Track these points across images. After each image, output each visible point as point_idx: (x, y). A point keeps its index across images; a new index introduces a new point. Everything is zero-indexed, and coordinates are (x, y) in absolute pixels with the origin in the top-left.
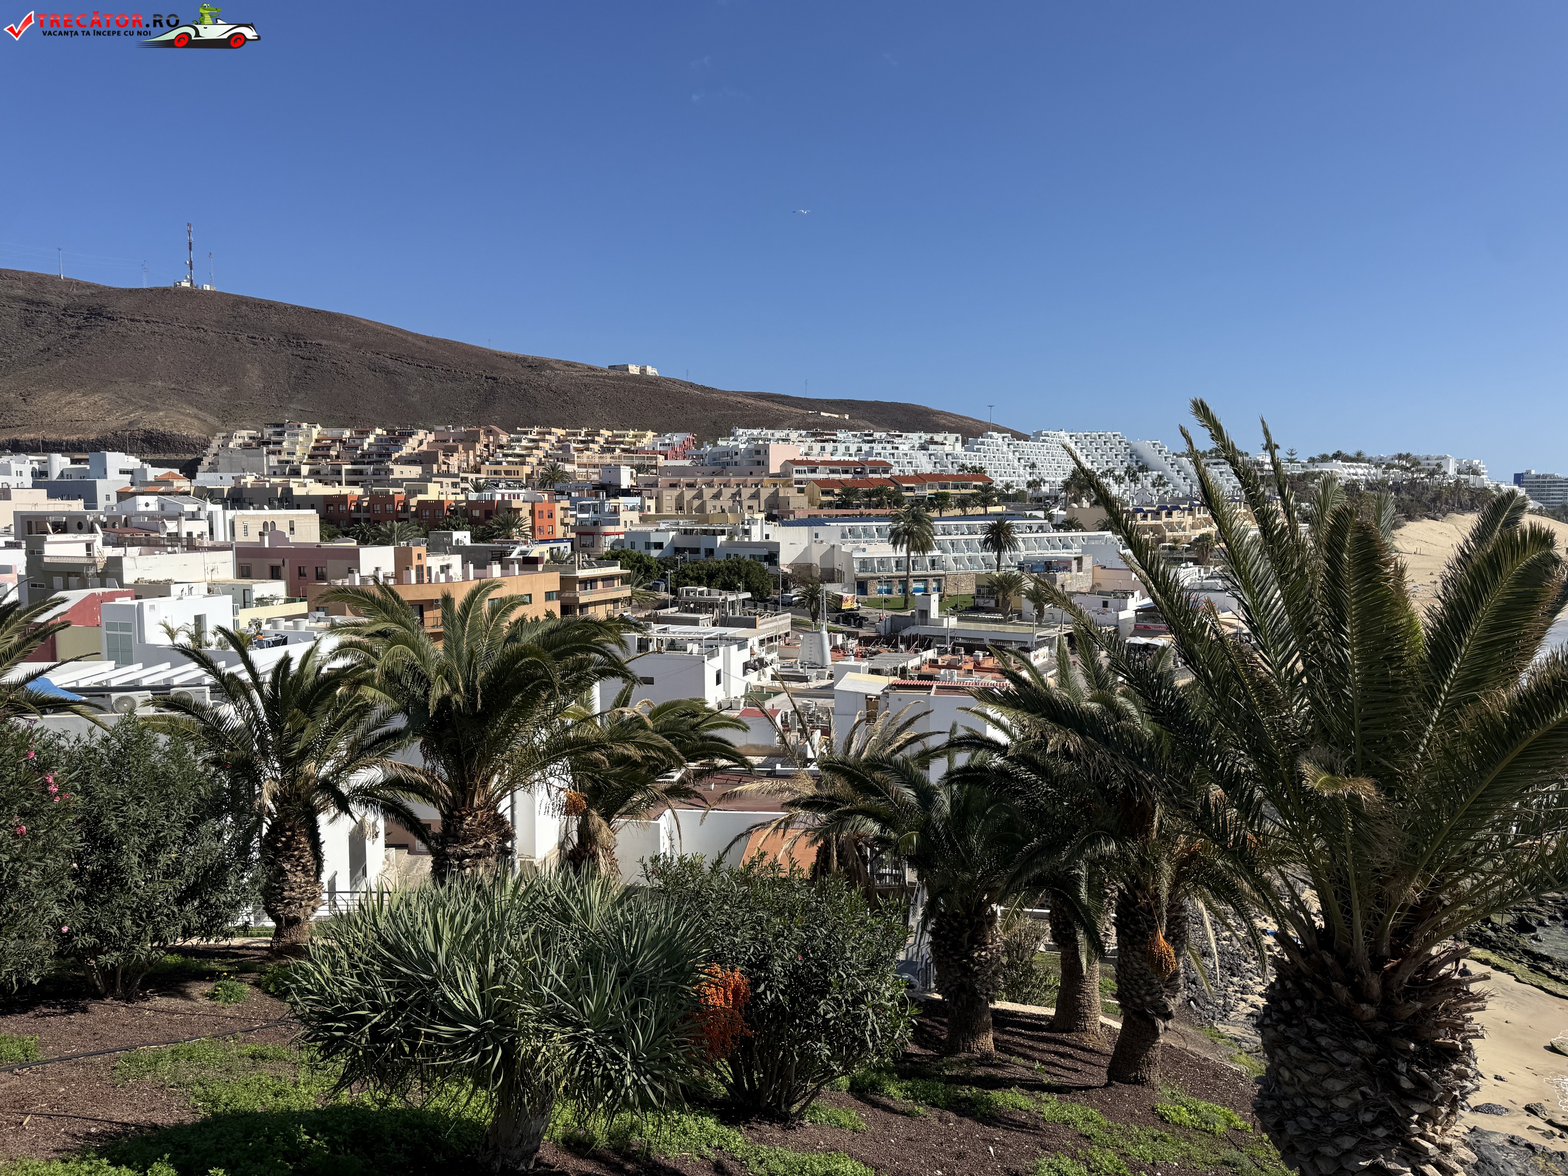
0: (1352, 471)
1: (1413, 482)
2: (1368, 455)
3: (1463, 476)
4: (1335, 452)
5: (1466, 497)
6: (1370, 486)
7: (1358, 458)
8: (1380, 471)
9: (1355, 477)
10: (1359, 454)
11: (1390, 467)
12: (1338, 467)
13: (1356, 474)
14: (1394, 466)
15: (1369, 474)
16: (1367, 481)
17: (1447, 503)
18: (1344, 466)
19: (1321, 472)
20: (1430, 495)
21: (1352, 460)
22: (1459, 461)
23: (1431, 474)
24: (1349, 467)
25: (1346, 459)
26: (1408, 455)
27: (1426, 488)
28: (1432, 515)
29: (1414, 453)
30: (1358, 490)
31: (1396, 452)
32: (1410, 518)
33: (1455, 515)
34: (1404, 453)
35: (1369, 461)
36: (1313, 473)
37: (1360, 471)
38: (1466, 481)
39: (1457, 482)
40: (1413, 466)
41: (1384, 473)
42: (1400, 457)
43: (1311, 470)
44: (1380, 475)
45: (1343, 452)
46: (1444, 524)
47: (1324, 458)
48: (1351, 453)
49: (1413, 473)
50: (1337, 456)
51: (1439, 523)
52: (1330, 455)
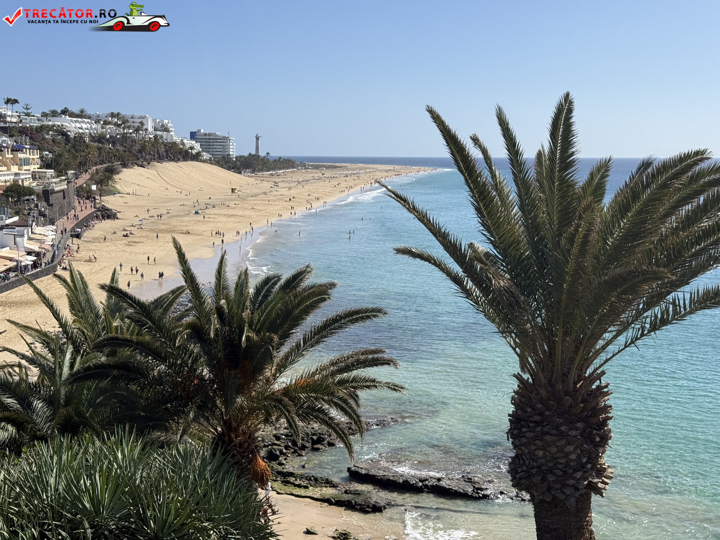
0: (78, 125)
1: (124, 136)
2: (89, 112)
3: (158, 133)
4: (63, 108)
5: (162, 149)
6: (93, 138)
7: (81, 115)
8: (99, 126)
9: (81, 131)
10: (82, 111)
11: (106, 123)
12: (67, 121)
13: (81, 128)
14: (110, 123)
15: (91, 128)
16: (90, 134)
17: (150, 154)
18: (72, 121)
19: (54, 125)
20: (137, 147)
21: (77, 116)
22: (154, 120)
23: (137, 130)
24: (76, 121)
25: (72, 115)
26: (118, 114)
27: (134, 141)
28: (140, 163)
29: (123, 113)
30: (84, 142)
31: (109, 111)
32: (125, 166)
33: (156, 163)
34: (116, 112)
35: (89, 118)
36: (48, 126)
37: (84, 126)
38: (162, 137)
39: (156, 137)
40: (123, 123)
41: (102, 128)
42: (113, 115)
43: (46, 123)
44: (100, 131)
45: (70, 109)
46: (149, 171)
47: (54, 114)
48: (76, 110)
49: (124, 129)
50: (65, 112)
51: (146, 169)
52: (59, 111)
